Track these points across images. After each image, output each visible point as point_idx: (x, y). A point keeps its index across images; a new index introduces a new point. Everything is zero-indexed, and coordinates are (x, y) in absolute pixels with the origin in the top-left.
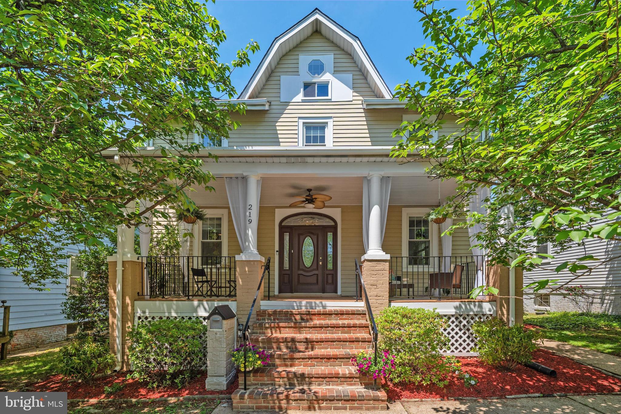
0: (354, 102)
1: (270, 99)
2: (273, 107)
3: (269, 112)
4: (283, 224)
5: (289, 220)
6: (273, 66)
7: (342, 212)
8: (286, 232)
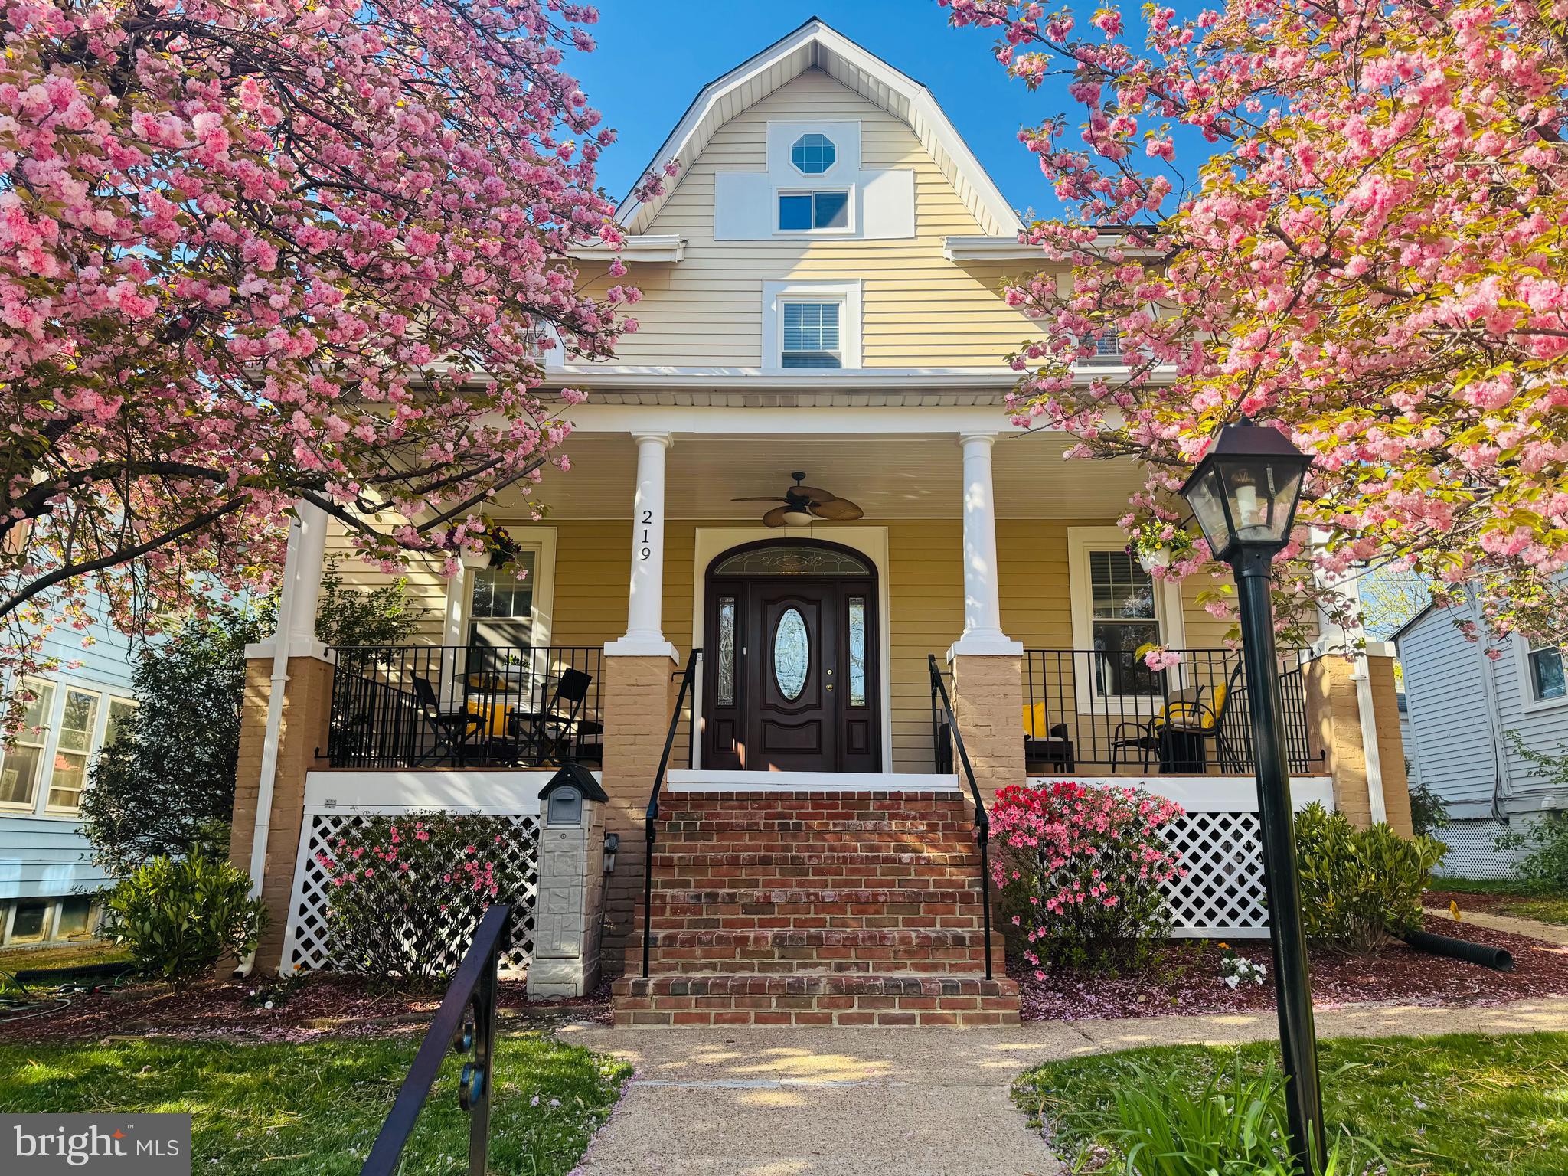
0: (920, 242)
1: (687, 232)
2: (691, 253)
3: (681, 266)
4: (717, 572)
5: (734, 560)
6: (697, 152)
7: (891, 538)
8: (729, 596)
